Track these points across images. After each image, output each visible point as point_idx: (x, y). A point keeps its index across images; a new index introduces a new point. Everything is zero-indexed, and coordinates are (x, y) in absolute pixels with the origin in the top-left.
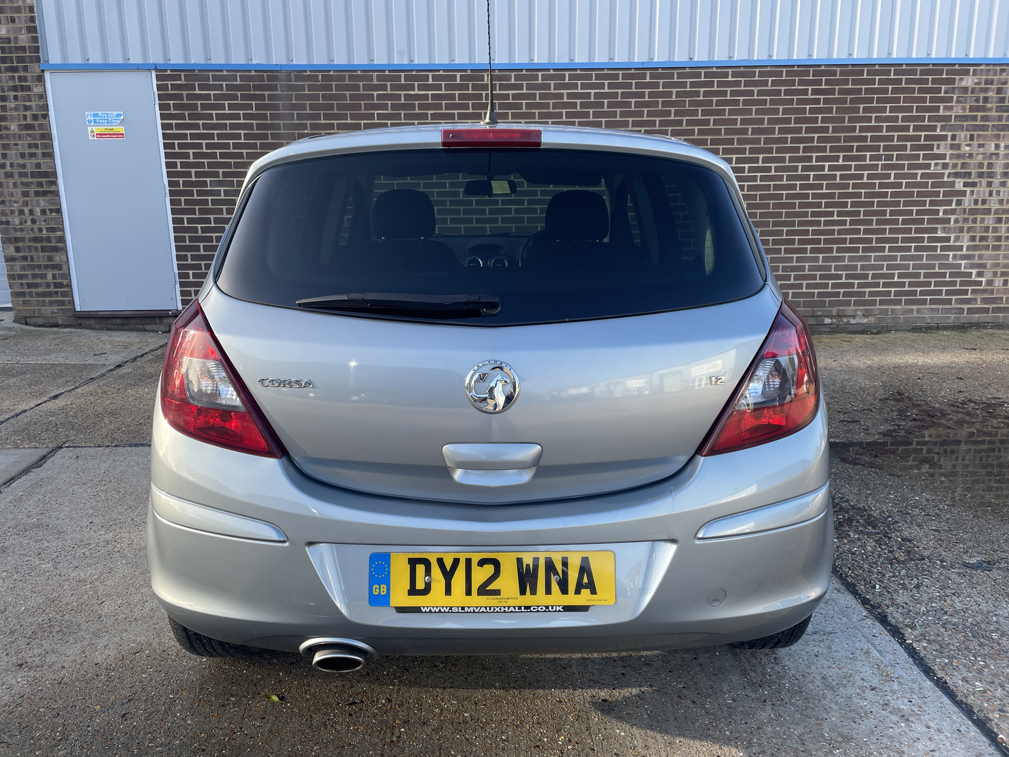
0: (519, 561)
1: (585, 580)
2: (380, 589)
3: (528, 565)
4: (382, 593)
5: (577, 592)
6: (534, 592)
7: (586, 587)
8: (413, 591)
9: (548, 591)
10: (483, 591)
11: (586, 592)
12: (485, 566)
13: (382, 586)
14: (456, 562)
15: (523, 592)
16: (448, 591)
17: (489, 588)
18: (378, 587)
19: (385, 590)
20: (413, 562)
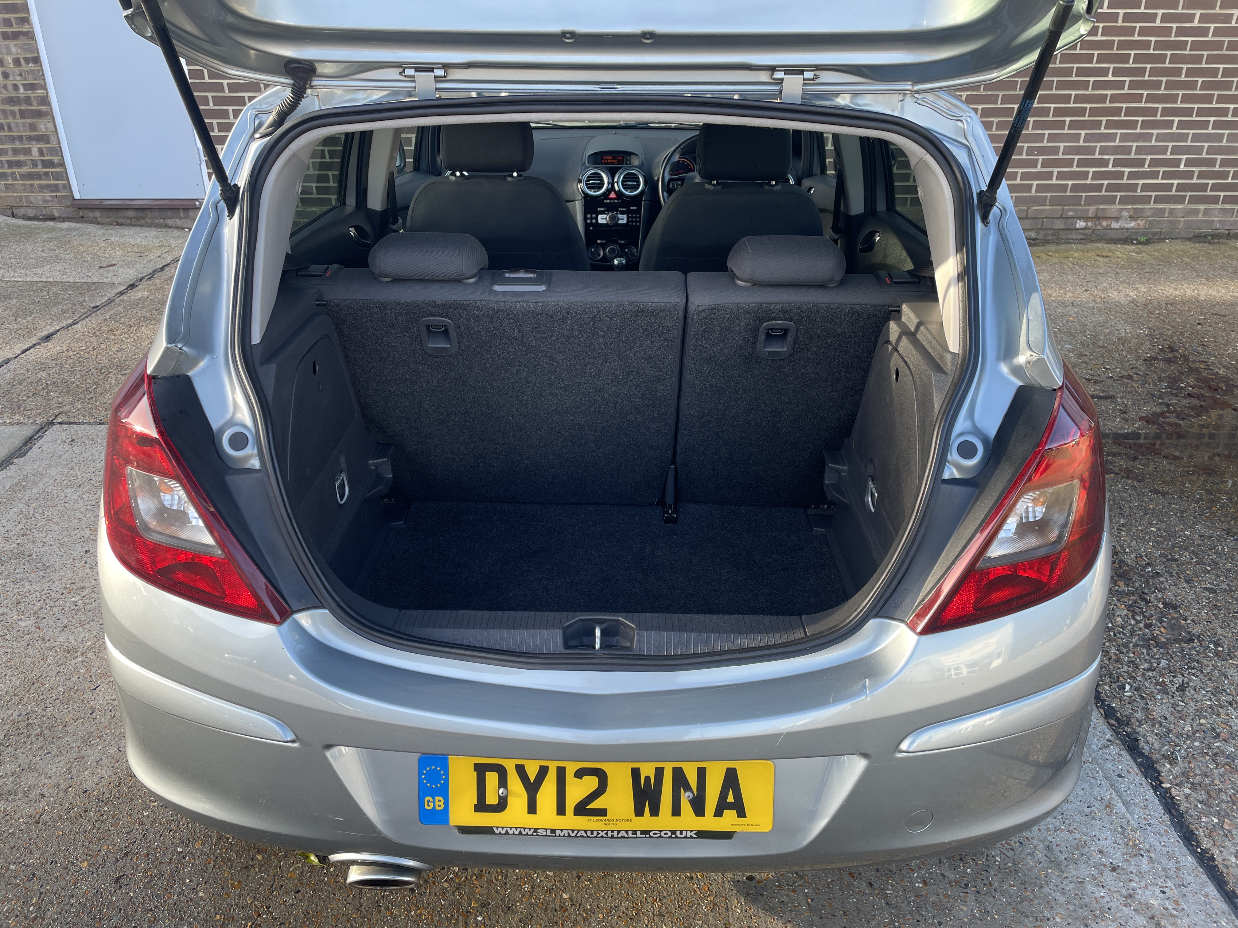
0: (636, 773)
1: (730, 799)
2: (434, 802)
3: (648, 778)
4: (437, 808)
5: (718, 813)
6: (655, 812)
7: (730, 806)
8: (481, 806)
9: (676, 811)
10: (581, 809)
11: (730, 815)
12: (585, 777)
13: (437, 798)
14: (543, 772)
15: (639, 812)
16: (532, 809)
17: (591, 806)
18: (431, 800)
19: (442, 803)
20: (481, 770)
